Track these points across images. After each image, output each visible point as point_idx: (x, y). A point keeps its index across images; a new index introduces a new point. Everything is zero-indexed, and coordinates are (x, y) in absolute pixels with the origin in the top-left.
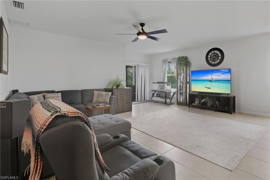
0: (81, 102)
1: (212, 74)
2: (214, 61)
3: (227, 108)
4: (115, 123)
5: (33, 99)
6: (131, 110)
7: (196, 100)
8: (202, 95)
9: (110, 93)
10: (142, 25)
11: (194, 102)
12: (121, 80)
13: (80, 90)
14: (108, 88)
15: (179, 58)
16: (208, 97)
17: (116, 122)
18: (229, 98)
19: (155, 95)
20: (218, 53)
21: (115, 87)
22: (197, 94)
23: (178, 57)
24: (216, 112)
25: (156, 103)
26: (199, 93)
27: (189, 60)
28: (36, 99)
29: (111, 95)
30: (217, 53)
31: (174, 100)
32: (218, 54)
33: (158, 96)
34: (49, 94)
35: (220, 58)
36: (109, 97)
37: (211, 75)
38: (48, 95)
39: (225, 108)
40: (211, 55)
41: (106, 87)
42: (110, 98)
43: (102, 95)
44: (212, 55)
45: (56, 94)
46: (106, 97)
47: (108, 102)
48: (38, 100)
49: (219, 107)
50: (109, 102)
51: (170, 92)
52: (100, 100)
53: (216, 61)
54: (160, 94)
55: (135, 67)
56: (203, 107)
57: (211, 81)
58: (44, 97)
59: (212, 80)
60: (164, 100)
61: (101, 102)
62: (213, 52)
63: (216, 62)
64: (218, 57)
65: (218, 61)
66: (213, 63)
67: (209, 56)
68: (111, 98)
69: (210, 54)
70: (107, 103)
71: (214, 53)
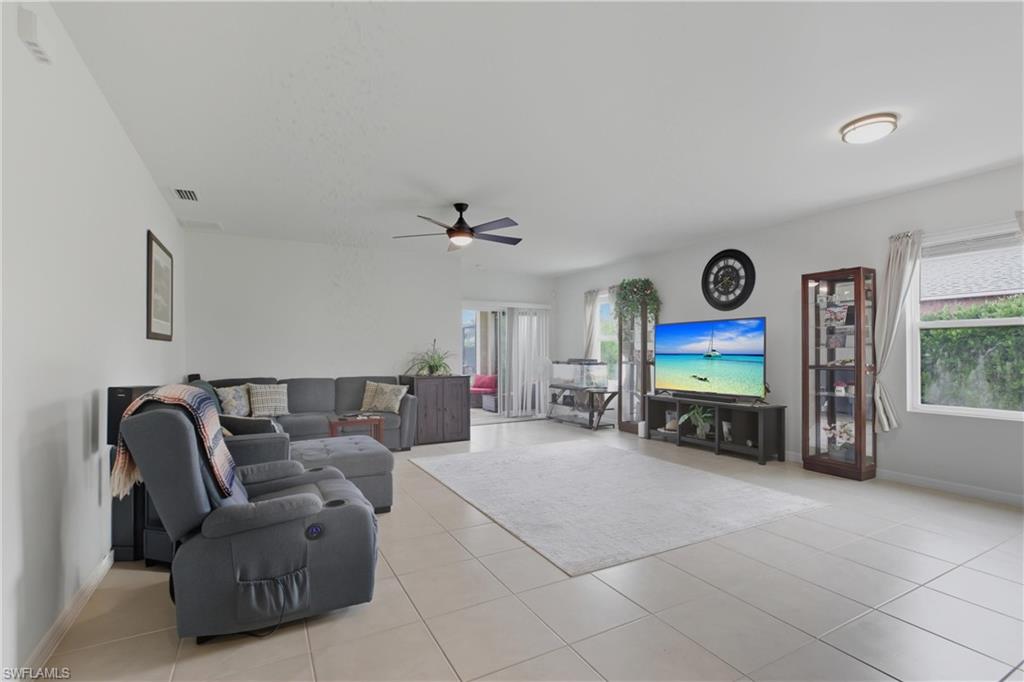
0: (333, 408)
1: (712, 335)
2: (727, 293)
3: (750, 443)
4: (357, 452)
5: (226, 395)
6: (467, 438)
7: (668, 417)
8: (685, 401)
9: (405, 389)
10: (461, 207)
11: (663, 425)
12: (441, 355)
13: (335, 378)
14: (408, 374)
15: (623, 287)
16: (699, 407)
17: (361, 450)
18: (756, 414)
19: (560, 400)
20: (737, 265)
21: (425, 372)
22: (671, 397)
23: (619, 282)
24: (720, 456)
25: (560, 425)
26: (678, 394)
27: (656, 291)
28: (231, 397)
29: (408, 392)
30: (732, 267)
31: (610, 416)
32: (737, 271)
33: (569, 402)
34: (258, 386)
35: (742, 282)
36: (400, 397)
37: (709, 338)
38: (257, 388)
39: (746, 445)
40: (718, 272)
41: (402, 374)
42: (402, 400)
43: (383, 392)
44: (721, 273)
45: (276, 386)
46: (394, 397)
47: (396, 411)
48: (234, 398)
49: (730, 439)
50: (400, 410)
51: (602, 390)
52: (378, 405)
53: (732, 292)
54: (572, 398)
55: (504, 313)
56: (686, 437)
57: (710, 356)
58: (248, 392)
59: (712, 354)
60: (586, 415)
61: (380, 409)
62: (722, 264)
63: (732, 297)
64: (738, 278)
65: (738, 292)
66: (723, 298)
67: (712, 278)
68: (404, 401)
69: (715, 270)
70: (394, 413)
71: (726, 267)
